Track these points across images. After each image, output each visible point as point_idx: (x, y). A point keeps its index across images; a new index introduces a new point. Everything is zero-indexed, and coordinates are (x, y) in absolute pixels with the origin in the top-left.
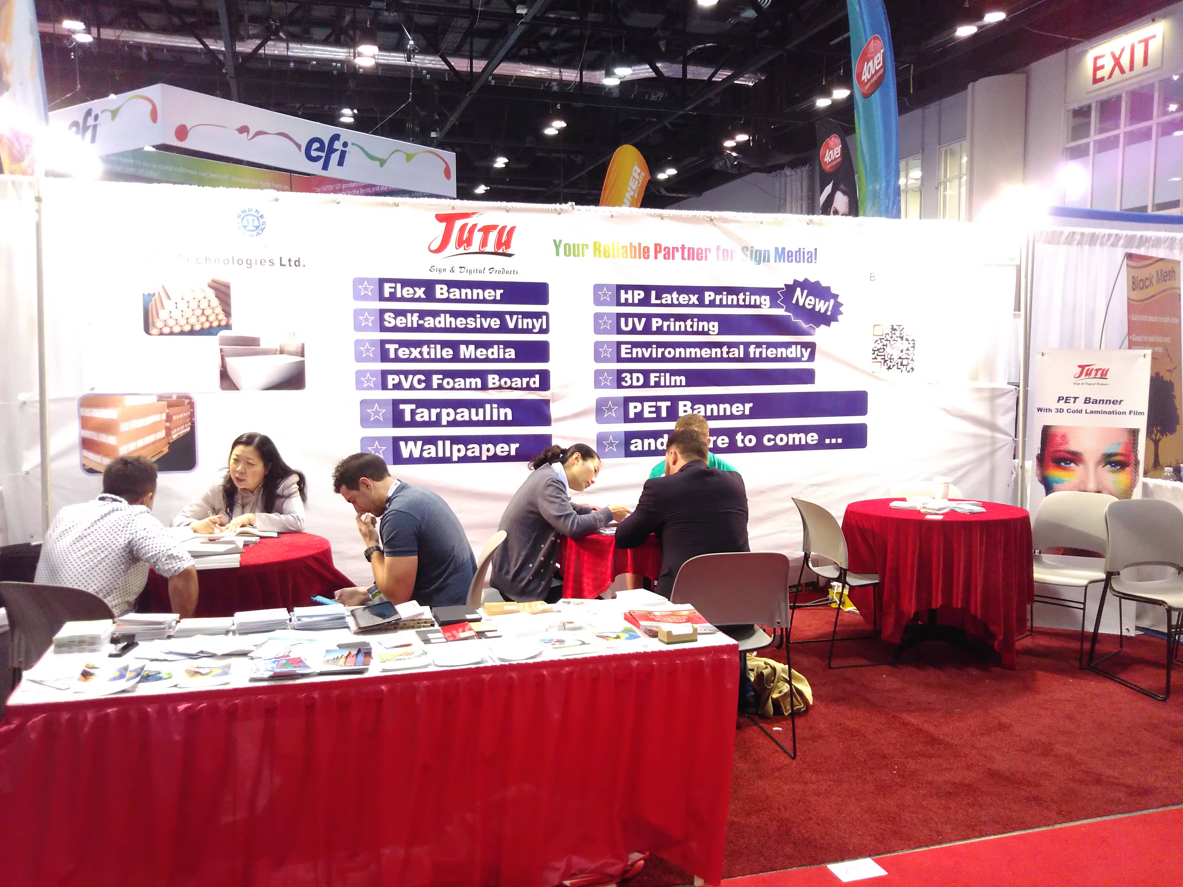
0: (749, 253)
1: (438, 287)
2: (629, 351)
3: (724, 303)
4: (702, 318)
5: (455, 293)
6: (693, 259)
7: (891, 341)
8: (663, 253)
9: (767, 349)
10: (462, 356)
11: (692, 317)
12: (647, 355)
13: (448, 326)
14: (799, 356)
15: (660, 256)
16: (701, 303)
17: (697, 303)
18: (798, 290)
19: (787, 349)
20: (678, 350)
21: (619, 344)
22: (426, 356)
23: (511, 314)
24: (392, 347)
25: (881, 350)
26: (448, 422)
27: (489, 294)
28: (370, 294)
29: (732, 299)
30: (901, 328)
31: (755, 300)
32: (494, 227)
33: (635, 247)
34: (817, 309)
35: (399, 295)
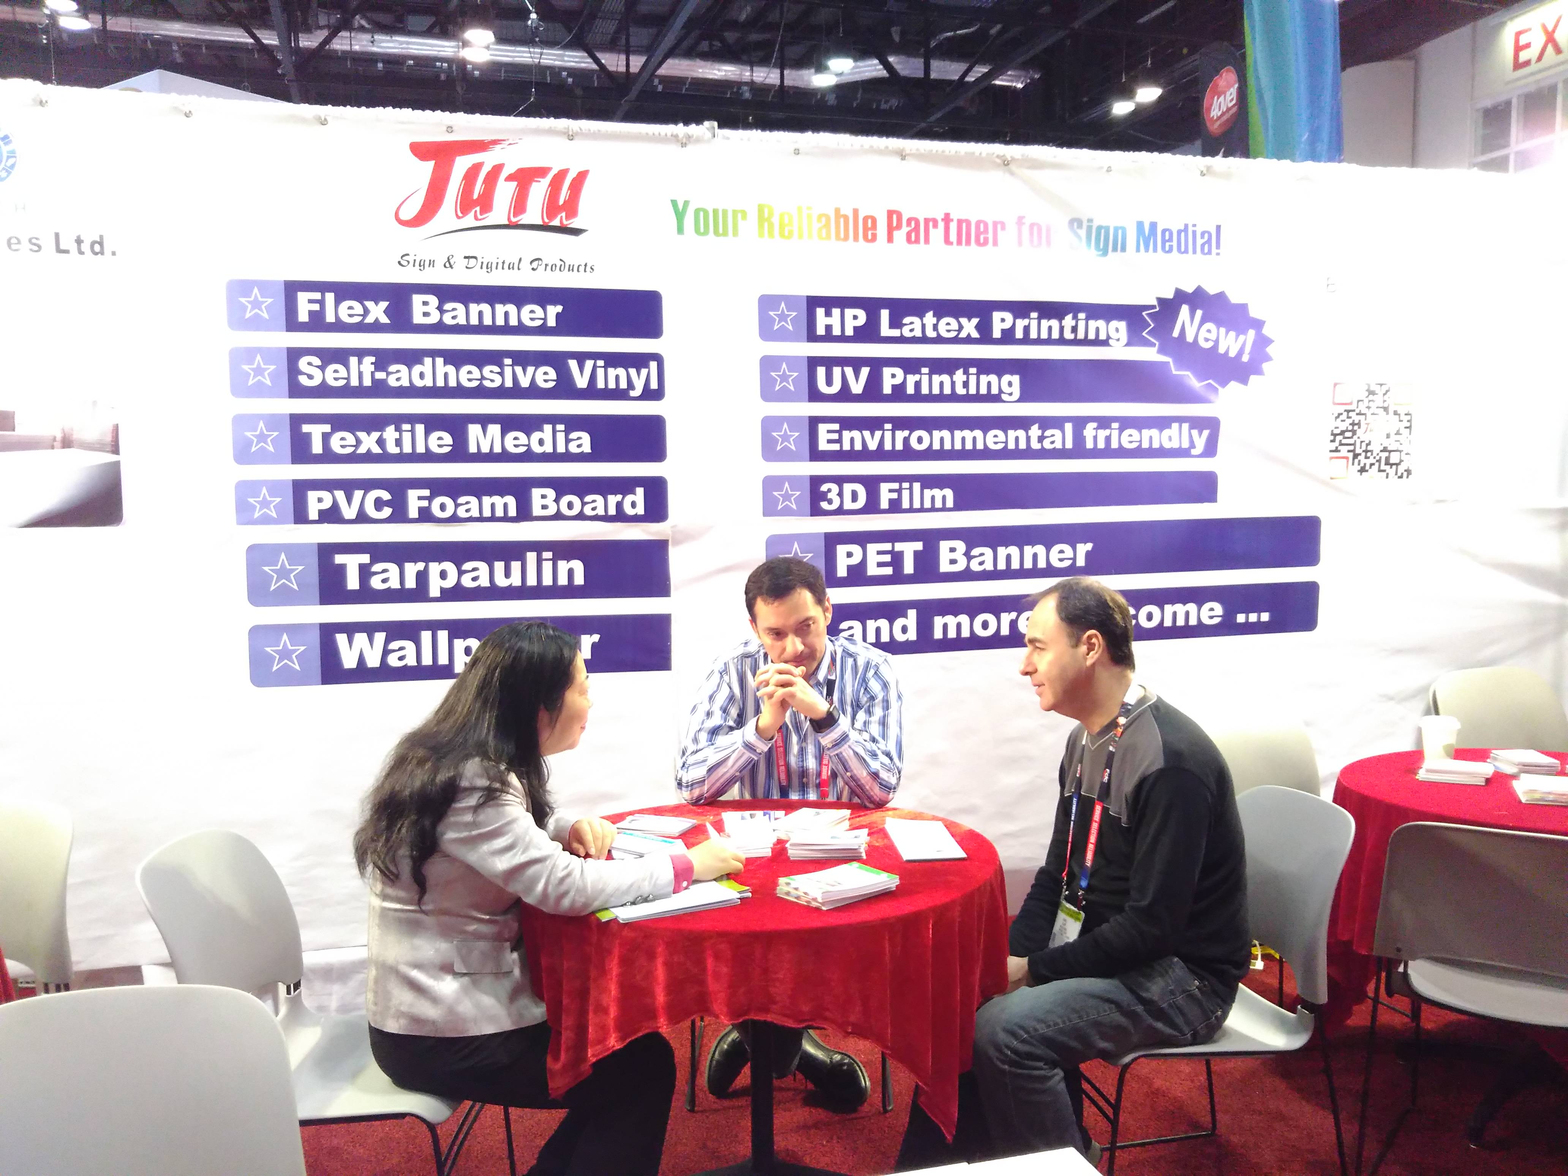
0: (1083, 233)
1: (417, 299)
2: (835, 436)
3: (1033, 335)
4: (985, 366)
5: (456, 313)
6: (968, 243)
7: (1369, 415)
8: (905, 229)
9: (1121, 430)
10: (473, 449)
11: (965, 364)
12: (873, 445)
13: (440, 383)
14: (1186, 445)
15: (900, 235)
16: (985, 336)
17: (975, 335)
18: (1185, 309)
19: (1161, 430)
20: (937, 434)
21: (814, 422)
22: (392, 449)
23: (581, 357)
24: (316, 431)
25: (1348, 434)
26: (443, 590)
27: (531, 314)
28: (265, 315)
29: (1050, 328)
30: (1384, 388)
31: (1097, 329)
32: (541, 172)
33: (846, 218)
34: (1222, 350)
35: (330, 318)
